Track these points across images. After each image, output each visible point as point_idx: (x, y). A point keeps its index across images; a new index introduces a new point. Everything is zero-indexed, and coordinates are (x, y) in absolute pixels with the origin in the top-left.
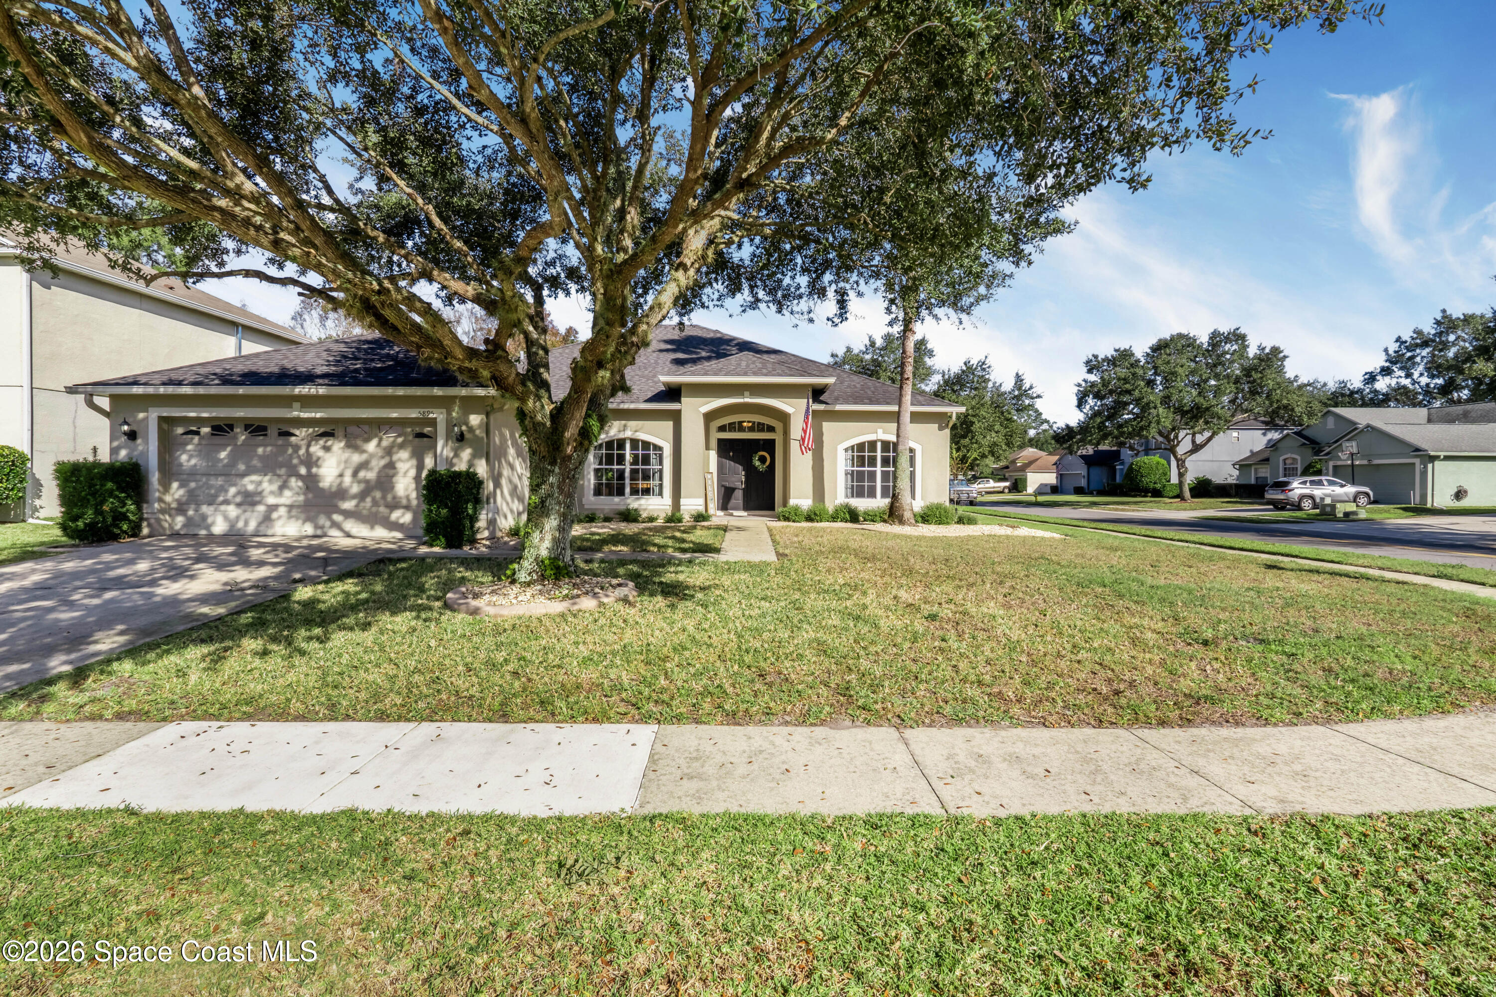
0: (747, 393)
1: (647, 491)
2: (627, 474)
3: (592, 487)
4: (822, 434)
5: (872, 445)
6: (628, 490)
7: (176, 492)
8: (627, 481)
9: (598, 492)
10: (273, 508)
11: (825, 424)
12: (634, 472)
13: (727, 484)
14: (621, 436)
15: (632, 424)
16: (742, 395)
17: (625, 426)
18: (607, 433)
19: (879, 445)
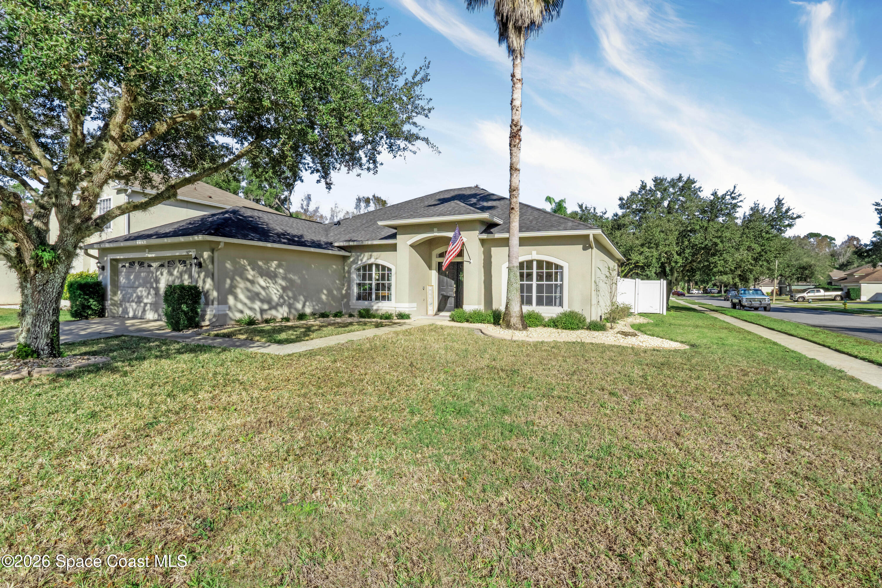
0: (435, 229)
1: (384, 298)
2: (374, 286)
3: (355, 294)
4: (491, 257)
5: (529, 263)
6: (374, 296)
7: (119, 296)
8: (374, 291)
9: (359, 298)
10: (146, 304)
11: (493, 249)
12: (378, 285)
13: (445, 293)
14: (370, 262)
15: (375, 254)
16: (432, 231)
17: (371, 256)
18: (361, 260)
19: (535, 263)
